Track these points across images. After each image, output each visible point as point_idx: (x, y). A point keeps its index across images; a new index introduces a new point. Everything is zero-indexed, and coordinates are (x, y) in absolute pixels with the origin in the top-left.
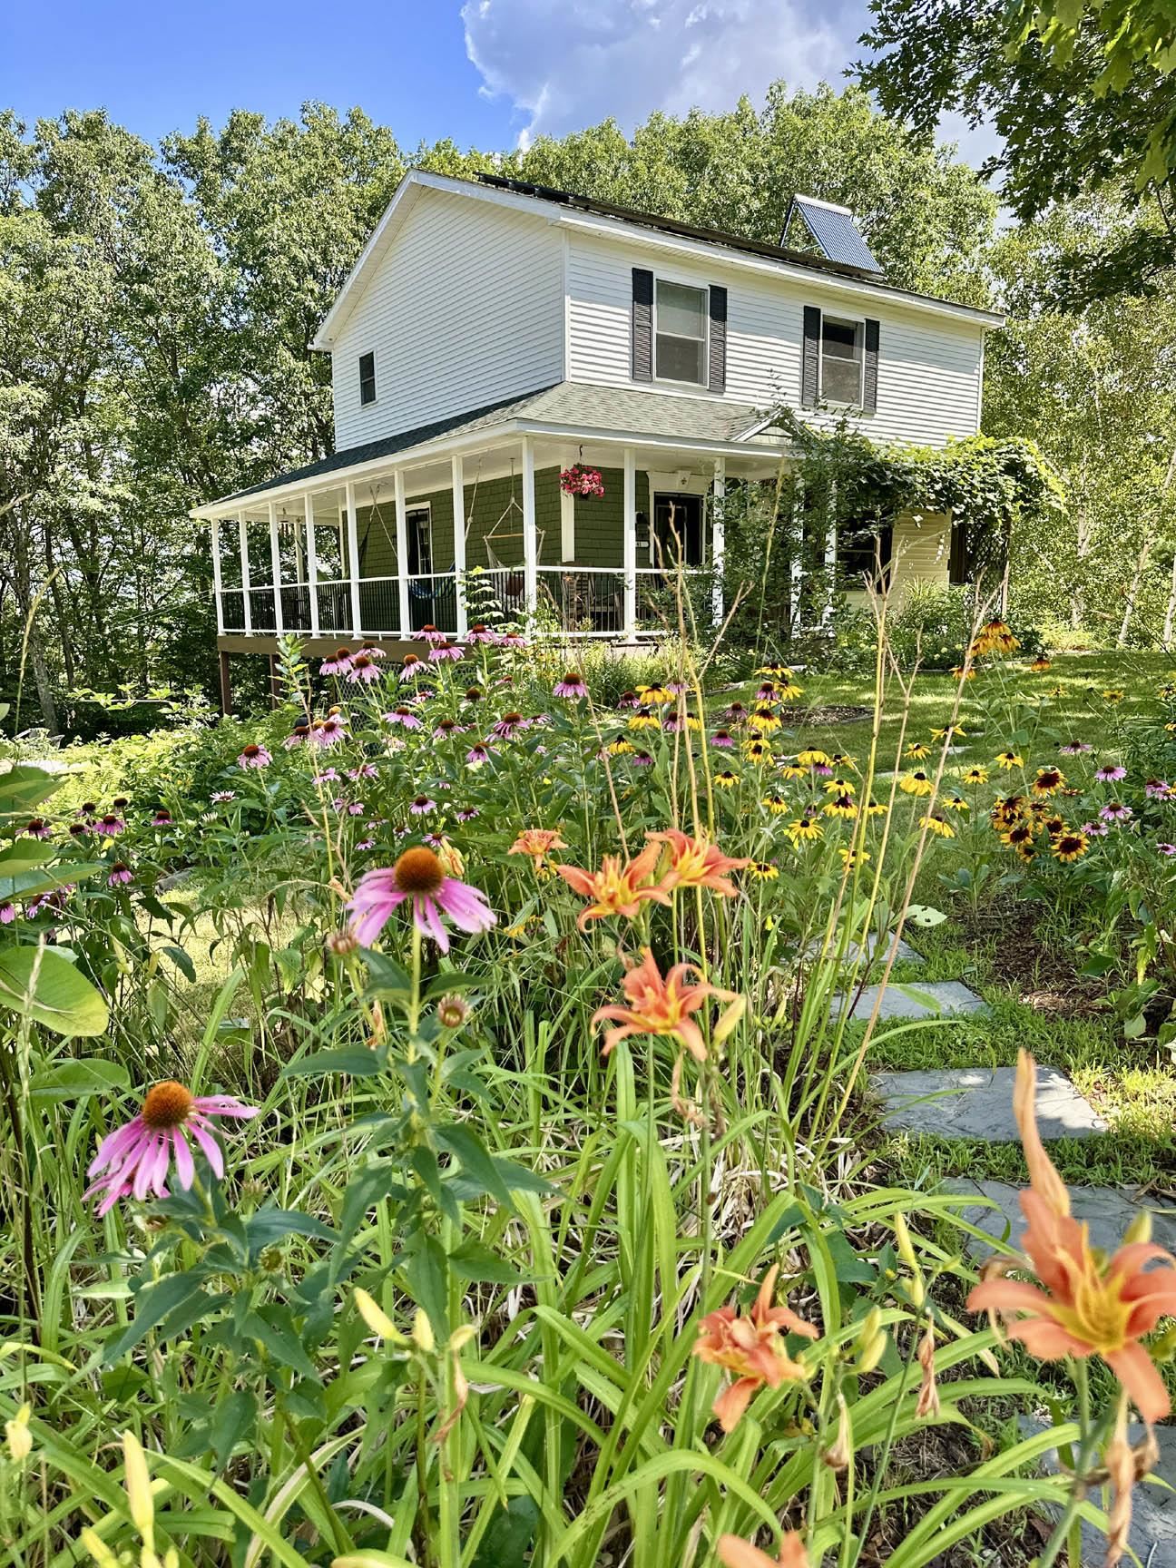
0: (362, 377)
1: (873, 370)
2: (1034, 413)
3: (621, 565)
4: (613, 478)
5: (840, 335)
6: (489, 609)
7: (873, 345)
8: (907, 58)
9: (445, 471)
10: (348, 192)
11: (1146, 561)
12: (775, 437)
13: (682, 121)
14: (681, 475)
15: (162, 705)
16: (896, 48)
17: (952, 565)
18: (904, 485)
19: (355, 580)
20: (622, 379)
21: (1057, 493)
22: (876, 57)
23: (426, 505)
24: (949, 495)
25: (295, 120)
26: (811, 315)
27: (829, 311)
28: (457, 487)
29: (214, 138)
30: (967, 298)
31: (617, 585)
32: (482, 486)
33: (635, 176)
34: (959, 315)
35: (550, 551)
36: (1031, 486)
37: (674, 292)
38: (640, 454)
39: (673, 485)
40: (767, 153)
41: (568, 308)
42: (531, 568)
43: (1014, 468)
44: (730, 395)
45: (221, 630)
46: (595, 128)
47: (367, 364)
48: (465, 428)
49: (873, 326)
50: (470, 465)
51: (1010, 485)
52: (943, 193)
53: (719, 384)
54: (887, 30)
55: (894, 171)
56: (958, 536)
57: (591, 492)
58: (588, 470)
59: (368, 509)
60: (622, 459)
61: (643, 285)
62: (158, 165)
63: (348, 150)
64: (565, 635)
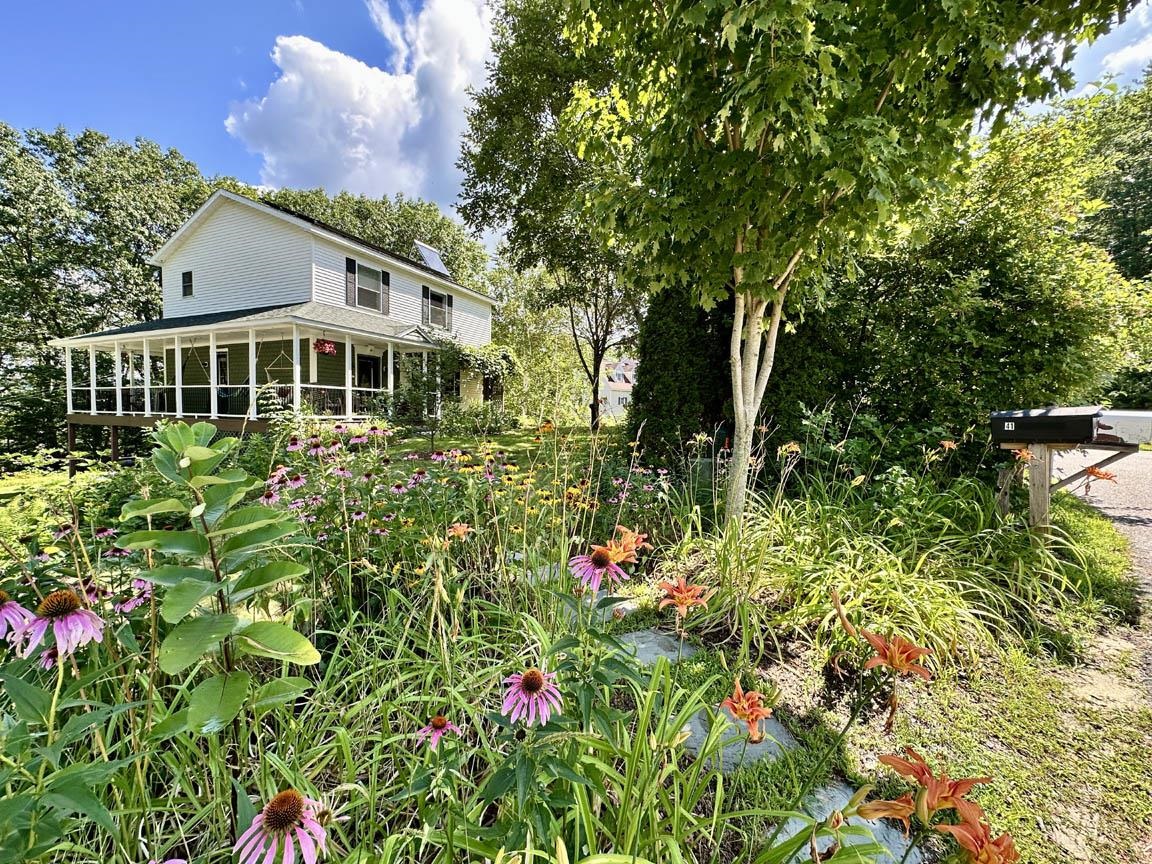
0: (184, 282)
1: (450, 313)
2: (506, 336)
3: (344, 385)
4: (340, 347)
5: (437, 299)
6: (273, 404)
7: (450, 304)
8: (474, 205)
9: (246, 335)
10: (168, 187)
11: (546, 393)
12: (414, 337)
13: (357, 197)
14: (370, 347)
15: (80, 461)
16: (470, 201)
17: (484, 393)
18: (467, 361)
19: (179, 386)
20: (343, 304)
21: (520, 369)
22: (464, 203)
23: (226, 350)
24: (483, 365)
25: (131, 143)
26: (425, 290)
27: (432, 288)
28: (252, 343)
29: (70, 138)
30: (481, 290)
31: (342, 394)
32: (264, 343)
33: (333, 216)
34: (479, 296)
35: (305, 378)
36: (512, 365)
37: (365, 270)
38: (353, 337)
39: (367, 352)
40: (397, 220)
41: (314, 270)
42: (297, 386)
43: (505, 357)
44: (391, 316)
45: (70, 410)
46: (314, 190)
47: (187, 277)
48: (258, 316)
49: (450, 298)
50: (258, 334)
51: (504, 363)
52: (468, 250)
53: (386, 312)
54: (467, 194)
55: (450, 238)
56: (486, 382)
57: (330, 352)
58: (329, 342)
59: (189, 349)
60: (344, 338)
61: (351, 266)
62: (23, 143)
63: (169, 167)
64: (316, 418)
